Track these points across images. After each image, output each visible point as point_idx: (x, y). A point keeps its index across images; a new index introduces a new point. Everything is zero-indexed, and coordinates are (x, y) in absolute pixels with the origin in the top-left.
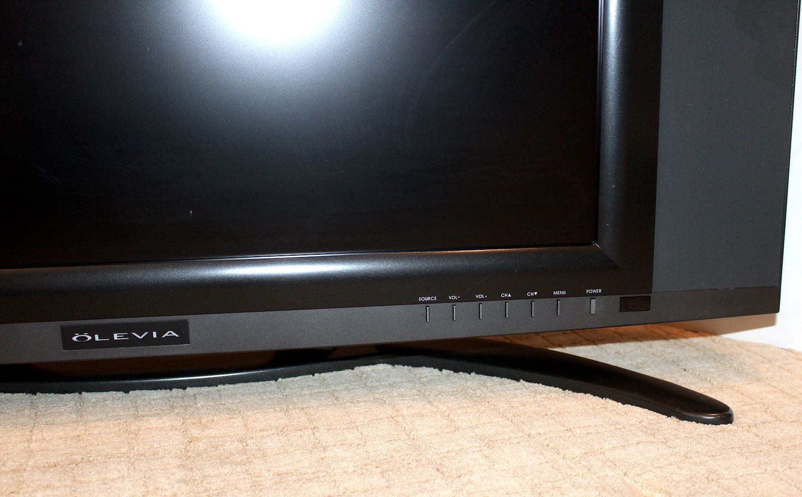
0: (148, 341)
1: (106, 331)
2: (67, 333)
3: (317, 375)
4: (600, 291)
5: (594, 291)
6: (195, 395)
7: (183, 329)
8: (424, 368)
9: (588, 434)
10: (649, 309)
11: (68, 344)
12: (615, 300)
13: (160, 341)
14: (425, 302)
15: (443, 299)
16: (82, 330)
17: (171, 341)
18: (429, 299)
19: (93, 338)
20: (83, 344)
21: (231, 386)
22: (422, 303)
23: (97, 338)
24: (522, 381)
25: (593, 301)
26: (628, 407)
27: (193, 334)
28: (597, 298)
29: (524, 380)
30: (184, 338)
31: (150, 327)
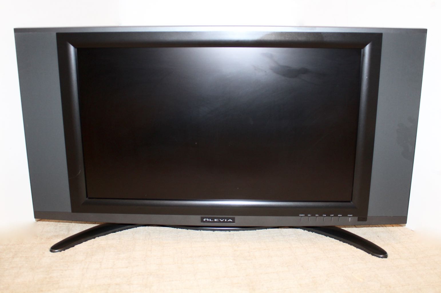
0: (224, 222)
1: (213, 219)
2: (202, 219)
3: (268, 229)
4: (352, 215)
5: (350, 215)
6: (233, 234)
7: (233, 219)
8: (299, 229)
9: (344, 258)
10: (366, 221)
11: (202, 221)
12: (356, 218)
13: (227, 222)
14: (301, 216)
15: (306, 215)
16: (206, 218)
17: (230, 222)
18: (302, 215)
19: (209, 220)
20: (206, 221)
21: (243, 231)
22: (300, 216)
23: (210, 220)
24: (328, 237)
25: (350, 218)
26: (358, 249)
27: (236, 221)
28: (351, 217)
29: (329, 237)
30: (234, 222)
31: (225, 218)
